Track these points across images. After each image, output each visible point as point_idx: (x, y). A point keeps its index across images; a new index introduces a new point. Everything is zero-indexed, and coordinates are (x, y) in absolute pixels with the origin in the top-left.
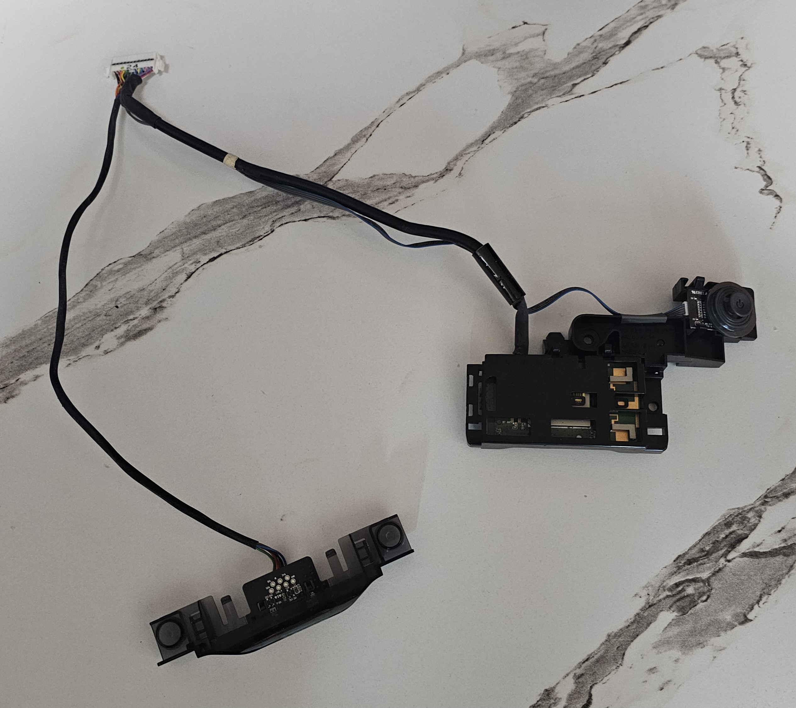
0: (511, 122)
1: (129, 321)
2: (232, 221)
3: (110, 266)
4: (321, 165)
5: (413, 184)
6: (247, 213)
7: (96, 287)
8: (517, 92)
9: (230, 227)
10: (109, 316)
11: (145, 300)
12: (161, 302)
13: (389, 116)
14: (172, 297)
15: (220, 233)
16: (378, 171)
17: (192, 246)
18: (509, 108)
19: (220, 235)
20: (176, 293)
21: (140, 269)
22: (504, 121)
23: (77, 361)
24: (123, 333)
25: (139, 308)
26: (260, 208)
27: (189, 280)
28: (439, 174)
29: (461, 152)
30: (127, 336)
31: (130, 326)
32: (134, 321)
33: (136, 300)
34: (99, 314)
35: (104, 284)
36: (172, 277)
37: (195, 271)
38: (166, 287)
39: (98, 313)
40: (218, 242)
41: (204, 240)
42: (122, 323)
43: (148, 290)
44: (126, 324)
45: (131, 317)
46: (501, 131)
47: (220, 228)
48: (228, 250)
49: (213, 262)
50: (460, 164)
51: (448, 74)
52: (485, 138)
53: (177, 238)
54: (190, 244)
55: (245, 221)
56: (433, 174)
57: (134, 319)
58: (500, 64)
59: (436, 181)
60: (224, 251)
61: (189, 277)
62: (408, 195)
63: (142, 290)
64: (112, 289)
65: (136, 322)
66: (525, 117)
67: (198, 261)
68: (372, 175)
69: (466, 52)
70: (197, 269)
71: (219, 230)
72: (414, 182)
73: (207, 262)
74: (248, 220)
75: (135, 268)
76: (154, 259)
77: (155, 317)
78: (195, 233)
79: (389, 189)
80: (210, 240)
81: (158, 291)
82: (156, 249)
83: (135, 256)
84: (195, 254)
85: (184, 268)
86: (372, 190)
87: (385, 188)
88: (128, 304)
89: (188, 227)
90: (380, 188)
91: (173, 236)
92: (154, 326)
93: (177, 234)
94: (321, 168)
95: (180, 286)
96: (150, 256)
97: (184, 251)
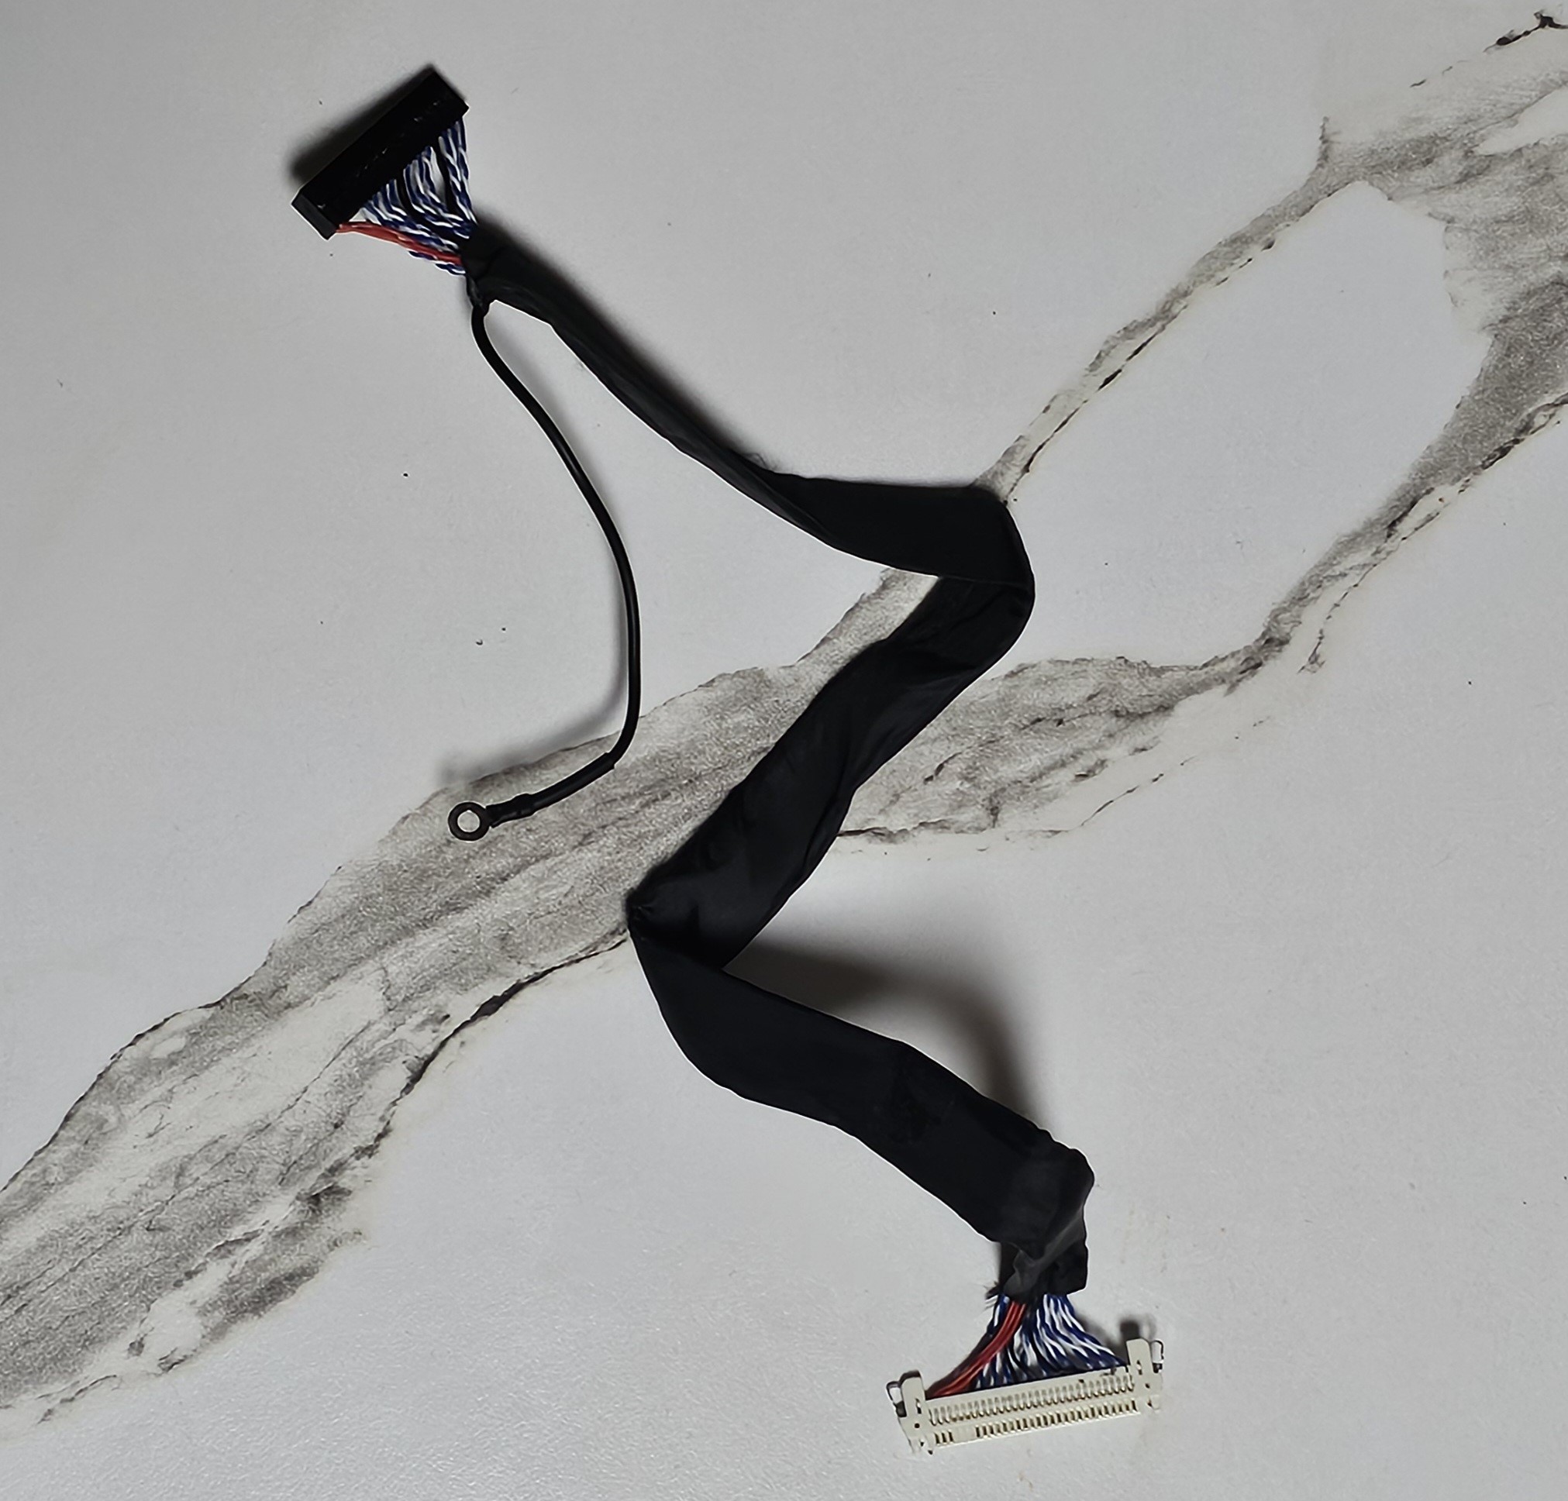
0: (1489, 448)
1: (231, 1248)
2: (546, 857)
3: (138, 1044)
4: (837, 630)
5: (1157, 700)
6: (593, 824)
7: (100, 1127)
8: (1513, 324)
9: (540, 880)
10: (161, 1229)
11: (278, 1166)
12: (332, 1171)
13: (1064, 423)
14: (369, 1151)
15: (506, 903)
16: (1038, 650)
17: (415, 959)
18: (1484, 391)
19: (508, 913)
20: (380, 1136)
21: (247, 1052)
22: (1465, 441)
23: (72, 1399)
24: (215, 1293)
25: (260, 1199)
26: (637, 802)
27: (417, 1085)
28: (1243, 657)
29: (1317, 572)
30: (230, 1301)
31: (236, 1266)
32: (248, 1246)
33: (248, 1169)
34: (127, 1223)
35: (129, 1110)
36: (357, 1077)
37: (435, 1054)
38: (344, 1115)
39: (122, 1222)
40: (504, 938)
41: (453, 933)
42: (208, 1254)
43: (282, 1130)
44: (223, 1257)
45: (237, 1232)
46: (1453, 483)
47: (506, 883)
48: (538, 972)
49: (492, 1016)
50: (1313, 616)
51: (1269, 247)
52: (1401, 513)
53: (361, 927)
54: (409, 950)
55: (590, 857)
56: (1223, 659)
57: (248, 1240)
58: (1452, 201)
59: (1233, 687)
60: (526, 972)
61: (416, 1077)
62: (1140, 741)
63: (262, 1131)
64: (156, 1131)
65: (254, 1249)
66: (1537, 425)
67: (440, 1016)
68: (1014, 668)
69: (1336, 149)
70: (443, 1044)
71: (504, 892)
72: (1159, 691)
73: (474, 1018)
74: (599, 851)
75: (227, 1050)
76: (290, 1013)
77: (317, 1228)
78: (421, 907)
79: (1074, 719)
80: (476, 931)
81: (317, 1132)
82: (294, 974)
83: (223, 1004)
84: (428, 989)
85: (395, 1041)
86: (1016, 726)
87: (1058, 717)
88: (218, 1184)
89: (395, 883)
90: (1044, 718)
91: (348, 922)
92: (319, 1263)
93: (359, 914)
94: (835, 640)
95: (391, 1111)
96: (274, 998)
97: (389, 978)
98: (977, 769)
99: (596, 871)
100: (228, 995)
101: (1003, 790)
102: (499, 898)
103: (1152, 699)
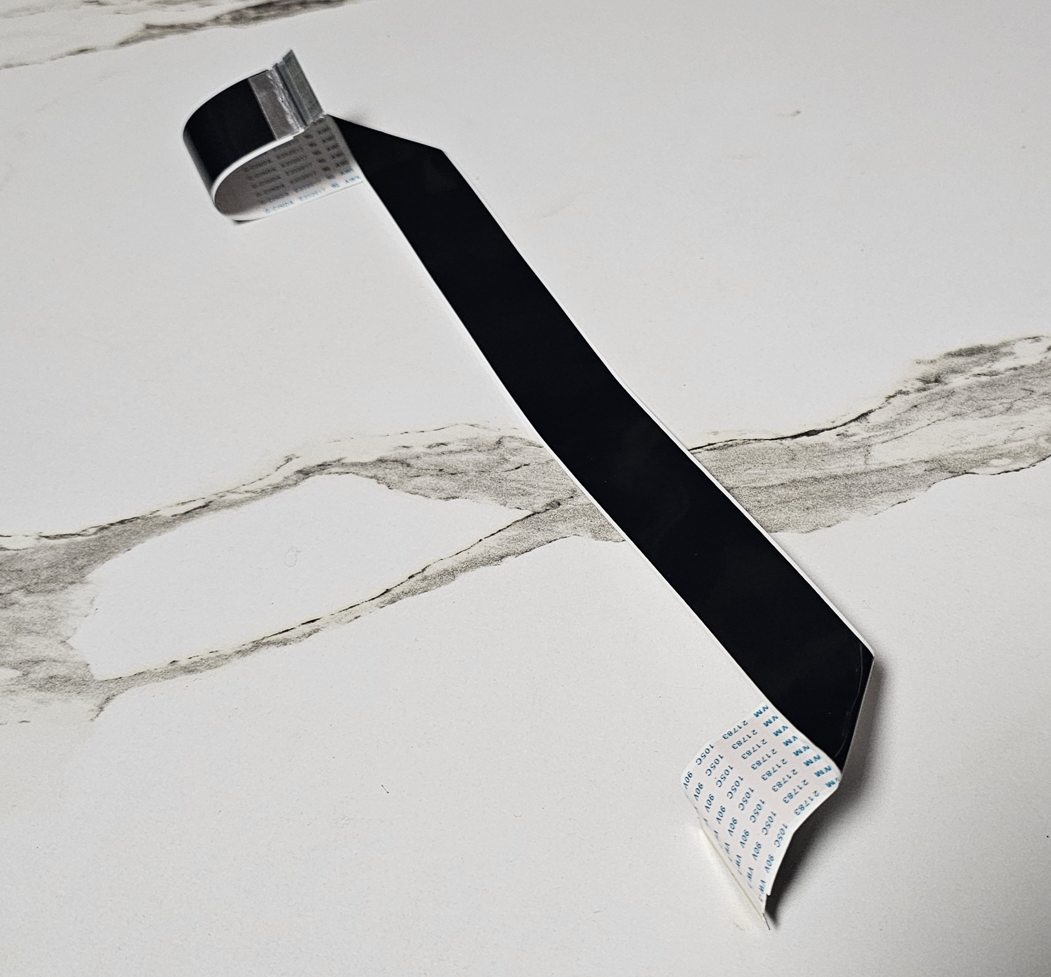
1: (990, 373)
3: (1018, 468)
4: (540, 545)
5: (384, 465)
8: (70, 580)
9: (762, 478)
10: (1026, 389)
11: (954, 399)
12: (924, 390)
15: (785, 473)
16: (435, 505)
17: (847, 464)
18: (111, 552)
19: (786, 470)
20: (893, 397)
21: (957, 449)
22: (138, 533)
24: (1003, 359)
25: (967, 388)
27: (864, 411)
28: (326, 471)
29: (260, 497)
30: (996, 354)
31: (988, 366)
32: (980, 372)
33: (971, 402)
34: (1045, 396)
35: (1032, 441)
36: (897, 423)
37: (851, 422)
38: (910, 410)
39: (1048, 398)
40: (793, 459)
41: (820, 469)
42: (1002, 374)
43: (947, 412)
44: (995, 371)
45: (984, 379)
46: (159, 516)
47: (782, 483)
48: (778, 441)
49: (812, 429)
50: (277, 478)
51: (174, 661)
52: (197, 510)
53: (873, 485)
54: (849, 468)
56: (337, 473)
57: (979, 374)
59: (340, 460)
60: (786, 442)
61: (864, 415)
62: (403, 451)
63: (958, 414)
64: (1018, 429)
65: (977, 370)
66: (96, 528)
67: (842, 436)
68: (451, 501)
70: (845, 424)
71: (785, 479)
72: (379, 469)
73: (823, 431)
75: (966, 452)
76: (926, 459)
77: (940, 370)
78: (835, 485)
79: (432, 470)
80: (807, 466)
81: (927, 407)
82: (919, 475)
83: (964, 472)
84: (844, 449)
85: (870, 432)
86: (466, 475)
87: (440, 473)
88: (989, 400)
89: (846, 499)
90: (449, 474)
91: (880, 489)
92: (943, 357)
93: (872, 490)
94: (543, 540)
95: (883, 405)
96: (934, 467)
97: (865, 459)
98: (498, 463)
99: (729, 474)
100: (960, 475)
101: (488, 450)
102: (789, 477)
103: (386, 467)
